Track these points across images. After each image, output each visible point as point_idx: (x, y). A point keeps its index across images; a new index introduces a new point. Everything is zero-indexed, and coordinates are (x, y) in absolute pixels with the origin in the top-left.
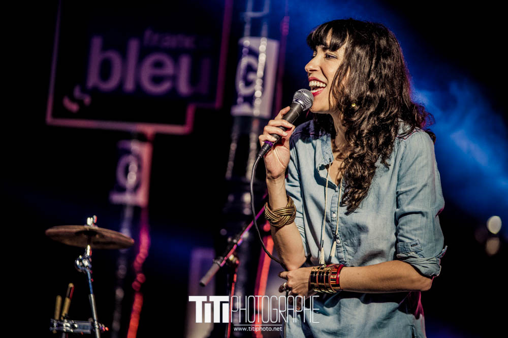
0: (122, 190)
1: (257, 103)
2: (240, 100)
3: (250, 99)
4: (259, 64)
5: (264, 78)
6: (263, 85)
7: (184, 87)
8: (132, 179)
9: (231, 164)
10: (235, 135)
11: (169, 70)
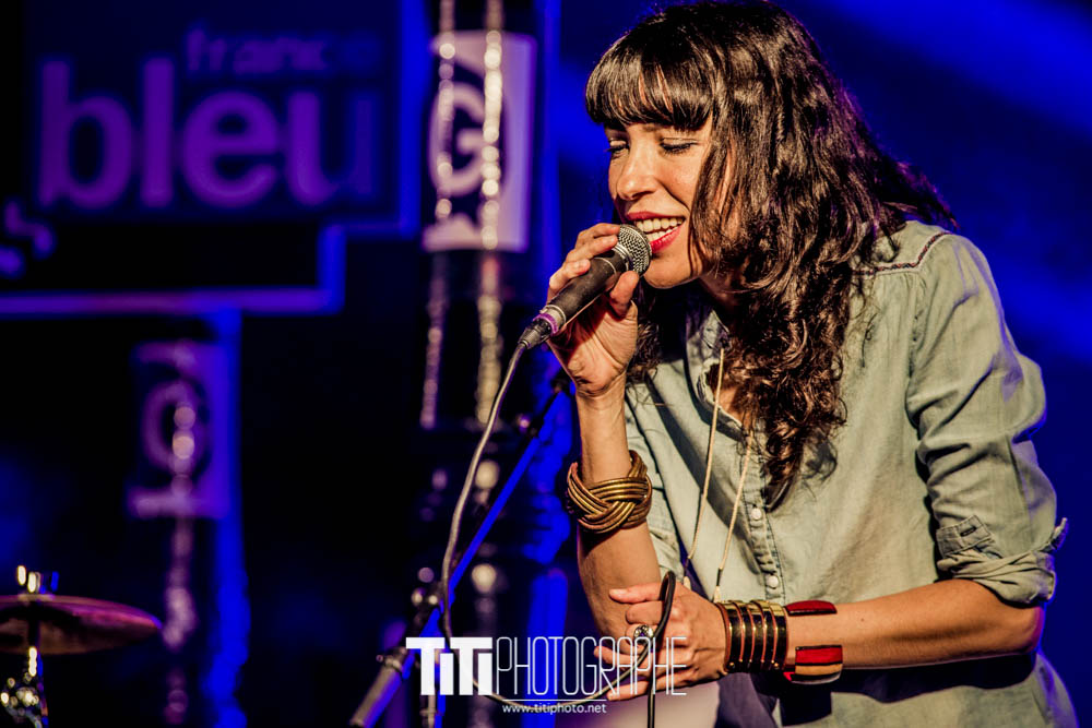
0: (161, 479)
1: (490, 212)
2: (443, 208)
3: (469, 205)
4: (488, 104)
5: (501, 144)
6: (503, 163)
7: (306, 182)
8: (184, 446)
9: (431, 387)
10: (437, 307)
11: (262, 136)
